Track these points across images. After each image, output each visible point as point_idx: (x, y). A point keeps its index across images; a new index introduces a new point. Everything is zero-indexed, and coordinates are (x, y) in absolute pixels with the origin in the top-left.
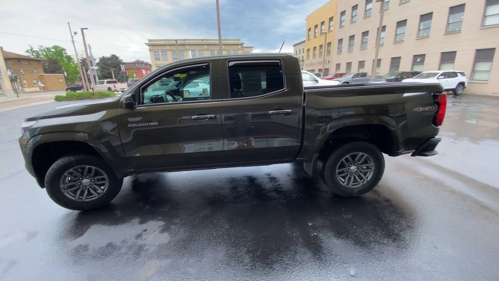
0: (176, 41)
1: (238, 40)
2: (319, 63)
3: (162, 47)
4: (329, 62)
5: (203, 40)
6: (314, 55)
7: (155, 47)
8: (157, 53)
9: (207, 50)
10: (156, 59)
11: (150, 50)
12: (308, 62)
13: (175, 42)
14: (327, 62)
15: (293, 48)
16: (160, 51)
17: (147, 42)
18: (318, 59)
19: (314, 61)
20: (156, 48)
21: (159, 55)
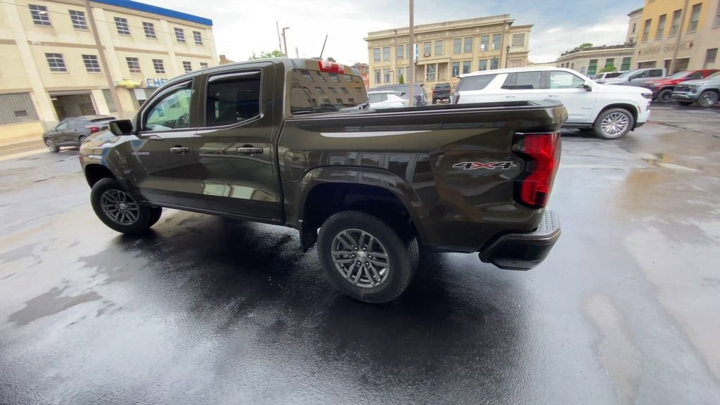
0: (395, 31)
1: (505, 16)
2: (668, 49)
3: (386, 41)
4: (691, 45)
5: (444, 24)
6: (660, 30)
7: (376, 42)
8: (377, 51)
9: (450, 39)
10: (375, 60)
11: (369, 48)
12: (644, 46)
13: (394, 33)
14: (688, 46)
15: (629, 18)
16: (381, 48)
17: (367, 36)
18: (668, 40)
19: (657, 44)
20: (376, 44)
21: (379, 54)
